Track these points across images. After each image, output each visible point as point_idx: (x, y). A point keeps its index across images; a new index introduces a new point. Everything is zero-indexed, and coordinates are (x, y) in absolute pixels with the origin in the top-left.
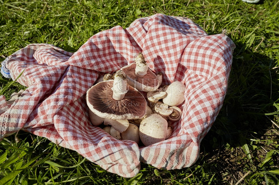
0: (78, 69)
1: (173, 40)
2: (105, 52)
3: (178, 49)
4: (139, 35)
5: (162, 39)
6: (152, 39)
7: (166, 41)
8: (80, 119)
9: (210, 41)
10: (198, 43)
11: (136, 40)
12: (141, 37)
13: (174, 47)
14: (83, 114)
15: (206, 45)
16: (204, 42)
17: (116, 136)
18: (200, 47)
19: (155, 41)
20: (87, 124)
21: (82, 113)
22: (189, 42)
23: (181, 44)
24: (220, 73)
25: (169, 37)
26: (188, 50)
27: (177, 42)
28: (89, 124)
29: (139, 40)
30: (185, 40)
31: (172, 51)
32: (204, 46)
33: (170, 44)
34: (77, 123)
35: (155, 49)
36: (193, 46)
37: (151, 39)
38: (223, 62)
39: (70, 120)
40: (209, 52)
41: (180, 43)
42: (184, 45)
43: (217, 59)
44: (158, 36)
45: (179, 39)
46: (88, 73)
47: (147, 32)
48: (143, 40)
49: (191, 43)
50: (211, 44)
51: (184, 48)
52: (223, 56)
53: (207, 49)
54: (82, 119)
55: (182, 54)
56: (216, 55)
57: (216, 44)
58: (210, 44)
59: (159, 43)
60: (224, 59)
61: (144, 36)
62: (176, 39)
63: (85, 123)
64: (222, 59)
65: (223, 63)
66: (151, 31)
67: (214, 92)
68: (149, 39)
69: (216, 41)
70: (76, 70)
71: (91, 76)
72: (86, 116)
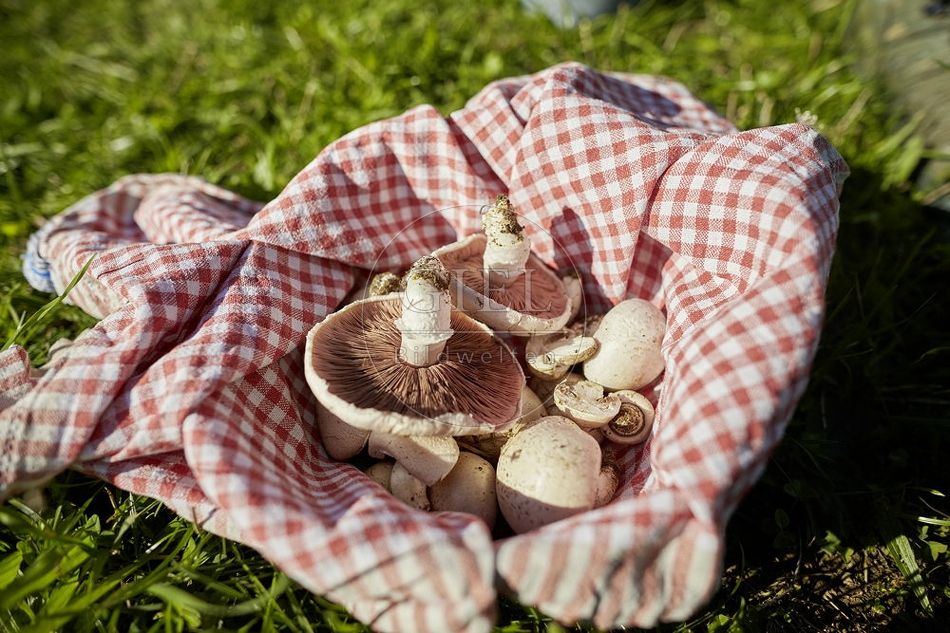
0: (283, 256)
1: (619, 148)
2: (378, 197)
3: (639, 180)
4: (499, 136)
5: (578, 146)
6: (544, 149)
7: (593, 155)
8: (282, 433)
9: (754, 149)
10: (710, 158)
11: (485, 153)
12: (504, 144)
13: (623, 172)
14: (294, 416)
15: (738, 164)
16: (732, 152)
17: (412, 499)
18: (715, 171)
19: (555, 154)
20: (308, 452)
21: (291, 413)
22: (675, 155)
23: (647, 161)
24: (794, 259)
25: (604, 139)
26: (672, 183)
27: (634, 155)
28: (314, 453)
29: (498, 154)
30: (661, 146)
31: (614, 189)
32: (730, 165)
33: (608, 164)
34: (268, 445)
35: (555, 185)
36: (691, 169)
37: (540, 147)
38: (804, 220)
39: (246, 436)
40: (749, 188)
41: (644, 159)
42: (660, 167)
43: (783, 211)
44: (564, 138)
45: (641, 143)
46: (316, 270)
47: (524, 124)
48: (511, 155)
49: (685, 159)
50: (757, 160)
51: (658, 175)
52: (802, 199)
53: (743, 175)
54: (291, 433)
55: (651, 200)
56: (776, 195)
57: (776, 158)
58: (754, 158)
59: (570, 163)
60: (810, 209)
61: (514, 138)
62: (628, 145)
63: (300, 450)
64: (800, 210)
65: (805, 225)
66: (539, 120)
67: (774, 331)
68: (532, 150)
69: (774, 147)
70: (275, 261)
71: (329, 283)
72: (304, 424)
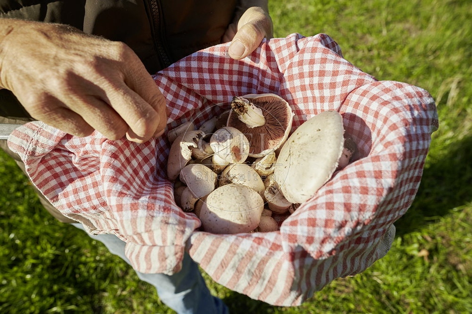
1: (335, 73)
3: (338, 91)
4: (285, 53)
5: (317, 67)
6: (302, 65)
7: (322, 73)
8: (146, 160)
9: (399, 92)
10: (375, 91)
11: (277, 59)
12: (286, 57)
13: (333, 86)
14: (154, 154)
15: (387, 97)
16: (387, 90)
17: (187, 203)
18: (374, 98)
19: (306, 68)
20: (155, 171)
21: (153, 152)
22: (360, 83)
24: (387, 152)
25: (329, 67)
26: (354, 98)
27: (340, 79)
28: (158, 173)
29: (283, 61)
30: (354, 78)
31: (327, 93)
32: (382, 97)
33: (327, 80)
35: (303, 84)
36: (364, 94)
37: (301, 63)
38: (401, 135)
40: (385, 111)
41: (344, 82)
42: (350, 87)
43: (394, 127)
44: (312, 62)
45: (346, 74)
46: (183, 93)
47: (298, 50)
48: (287, 63)
49: (363, 88)
50: (397, 98)
51: (348, 91)
52: (406, 125)
53: (385, 103)
54: (150, 161)
55: (342, 103)
56: (395, 119)
57: (406, 101)
58: (396, 97)
59: (311, 75)
60: (408, 131)
61: (291, 56)
62: (340, 73)
63: (152, 169)
64: (402, 131)
65: (399, 138)
66: (304, 51)
68: (297, 64)
69: (409, 95)
71: (186, 100)
72: (158, 159)
